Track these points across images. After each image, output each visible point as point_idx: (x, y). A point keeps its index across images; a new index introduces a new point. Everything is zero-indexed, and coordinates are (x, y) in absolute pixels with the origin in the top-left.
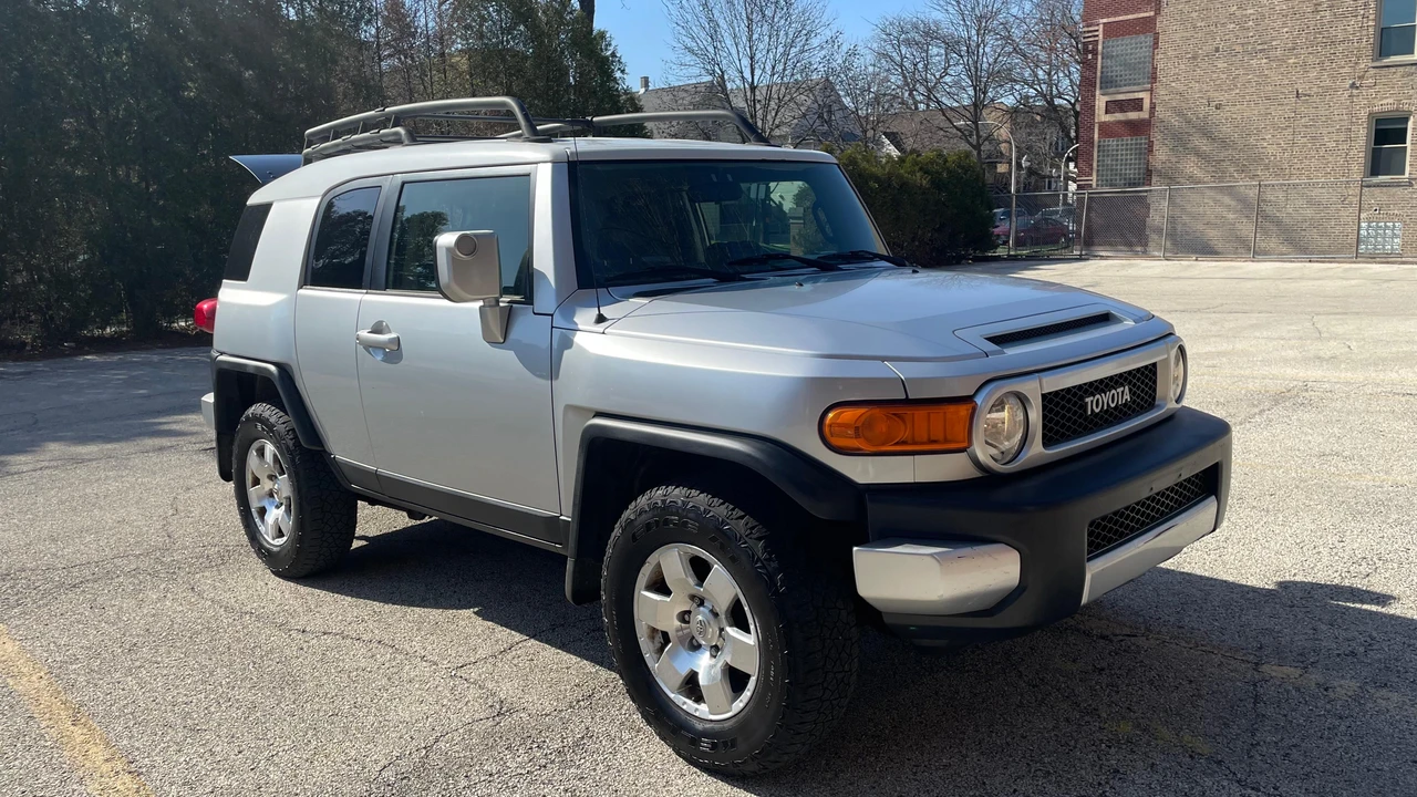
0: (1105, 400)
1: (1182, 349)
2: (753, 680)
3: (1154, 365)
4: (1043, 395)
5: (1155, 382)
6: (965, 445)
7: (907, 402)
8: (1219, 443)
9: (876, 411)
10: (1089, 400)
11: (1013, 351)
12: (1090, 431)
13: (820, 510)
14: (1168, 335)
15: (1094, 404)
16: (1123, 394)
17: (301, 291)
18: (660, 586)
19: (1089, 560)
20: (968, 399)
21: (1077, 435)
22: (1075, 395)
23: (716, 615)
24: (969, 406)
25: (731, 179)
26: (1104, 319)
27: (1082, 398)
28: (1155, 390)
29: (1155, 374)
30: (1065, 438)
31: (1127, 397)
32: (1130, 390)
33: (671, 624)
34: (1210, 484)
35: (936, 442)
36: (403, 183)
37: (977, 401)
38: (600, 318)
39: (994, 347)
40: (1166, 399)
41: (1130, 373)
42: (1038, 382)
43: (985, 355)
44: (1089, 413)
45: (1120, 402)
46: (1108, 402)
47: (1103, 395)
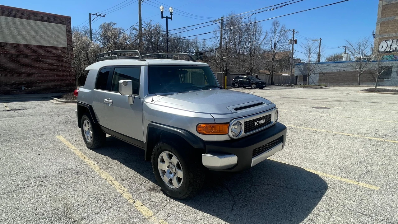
1: (277, 111)
2: (182, 180)
3: (271, 114)
4: (245, 122)
5: (271, 118)
6: (227, 133)
7: (215, 123)
8: (284, 131)
9: (208, 125)
10: (255, 122)
11: (239, 112)
12: (256, 129)
13: (195, 146)
14: (274, 107)
15: (256, 123)
16: (263, 121)
17: (94, 90)
18: (163, 161)
19: (253, 158)
20: (228, 123)
21: (252, 130)
22: (252, 121)
23: (174, 166)
24: (228, 125)
26: (261, 104)
27: (254, 122)
28: (271, 119)
29: (271, 116)
30: (250, 131)
31: (264, 121)
32: (265, 120)
33: (165, 169)
34: (281, 140)
35: (221, 132)
36: (115, 68)
37: (230, 123)
38: (153, 101)
39: (235, 111)
40: (273, 121)
41: (265, 116)
42: (243, 119)
43: (233, 113)
44: (255, 125)
45: (262, 123)
46: (260, 123)
47: (259, 121)
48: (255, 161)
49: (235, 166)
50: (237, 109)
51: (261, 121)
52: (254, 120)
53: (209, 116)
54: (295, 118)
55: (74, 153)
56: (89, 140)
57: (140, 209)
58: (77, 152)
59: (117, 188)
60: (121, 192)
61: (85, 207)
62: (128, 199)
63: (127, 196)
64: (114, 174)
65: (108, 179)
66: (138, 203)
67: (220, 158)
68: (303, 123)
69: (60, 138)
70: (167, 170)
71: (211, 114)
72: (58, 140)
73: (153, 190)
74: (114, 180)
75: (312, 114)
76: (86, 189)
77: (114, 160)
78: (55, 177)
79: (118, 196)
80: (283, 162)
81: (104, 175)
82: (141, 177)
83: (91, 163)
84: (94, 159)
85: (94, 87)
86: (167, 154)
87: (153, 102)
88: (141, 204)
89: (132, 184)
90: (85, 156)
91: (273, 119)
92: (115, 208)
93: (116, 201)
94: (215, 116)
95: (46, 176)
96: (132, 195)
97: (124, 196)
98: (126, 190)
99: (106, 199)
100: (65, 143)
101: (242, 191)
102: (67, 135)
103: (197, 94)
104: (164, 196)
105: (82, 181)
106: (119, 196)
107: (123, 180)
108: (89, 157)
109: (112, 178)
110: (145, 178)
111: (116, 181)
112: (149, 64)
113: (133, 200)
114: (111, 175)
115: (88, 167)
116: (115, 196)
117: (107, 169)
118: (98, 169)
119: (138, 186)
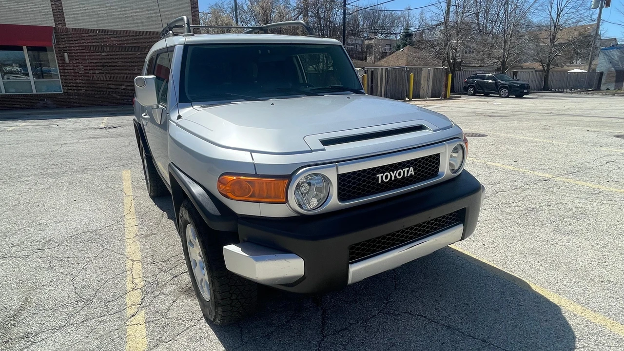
0: (393, 175)
1: (462, 147)
2: (209, 287)
3: (438, 155)
4: (338, 175)
5: (438, 164)
6: (284, 200)
7: (256, 175)
8: (469, 197)
9: (239, 179)
10: (379, 176)
12: (382, 191)
14: (457, 136)
15: (384, 177)
19: (352, 263)
20: (288, 176)
21: (370, 194)
22: (366, 173)
25: (269, 52)
26: (420, 128)
27: (373, 175)
28: (437, 168)
29: (438, 159)
30: (360, 196)
31: (412, 172)
32: (415, 169)
34: (460, 218)
35: (270, 197)
36: (158, 54)
37: (294, 177)
38: (179, 117)
39: (322, 147)
40: (444, 173)
41: (416, 160)
42: (335, 168)
43: (311, 151)
44: (380, 182)
45: (406, 176)
46: (395, 176)
47: (391, 173)
49: (300, 280)
51: (400, 172)
52: (373, 169)
54: (562, 157)
55: (122, 203)
57: (130, 333)
58: (127, 200)
59: (129, 278)
60: (129, 286)
61: (50, 311)
62: (129, 304)
63: (134, 297)
64: (148, 247)
65: (132, 257)
66: (141, 317)
67: (257, 260)
68: (576, 171)
69: (125, 175)
70: (200, 261)
71: (251, 151)
72: (121, 177)
73: (185, 291)
74: (139, 261)
75: (605, 151)
77: (171, 220)
78: (60, 243)
79: (118, 296)
80: (484, 261)
81: (133, 249)
83: (131, 223)
84: (141, 216)
86: (191, 230)
87: (178, 121)
88: (142, 321)
89: (163, 273)
90: (133, 209)
91: (445, 169)
92: (92, 322)
93: (107, 306)
94: (259, 159)
95: (47, 243)
96: (143, 297)
97: (128, 298)
98: (141, 284)
99: (94, 300)
100: (124, 184)
101: (350, 324)
102: (139, 169)
103: (273, 104)
104: (197, 308)
105: (91, 256)
106: (121, 297)
107: (154, 261)
108: (137, 212)
109: (138, 256)
111: (140, 264)
112: (187, 42)
113: (136, 310)
114: (142, 251)
115: (122, 229)
116: (113, 296)
117: (147, 236)
118: (132, 235)
119: (168, 279)
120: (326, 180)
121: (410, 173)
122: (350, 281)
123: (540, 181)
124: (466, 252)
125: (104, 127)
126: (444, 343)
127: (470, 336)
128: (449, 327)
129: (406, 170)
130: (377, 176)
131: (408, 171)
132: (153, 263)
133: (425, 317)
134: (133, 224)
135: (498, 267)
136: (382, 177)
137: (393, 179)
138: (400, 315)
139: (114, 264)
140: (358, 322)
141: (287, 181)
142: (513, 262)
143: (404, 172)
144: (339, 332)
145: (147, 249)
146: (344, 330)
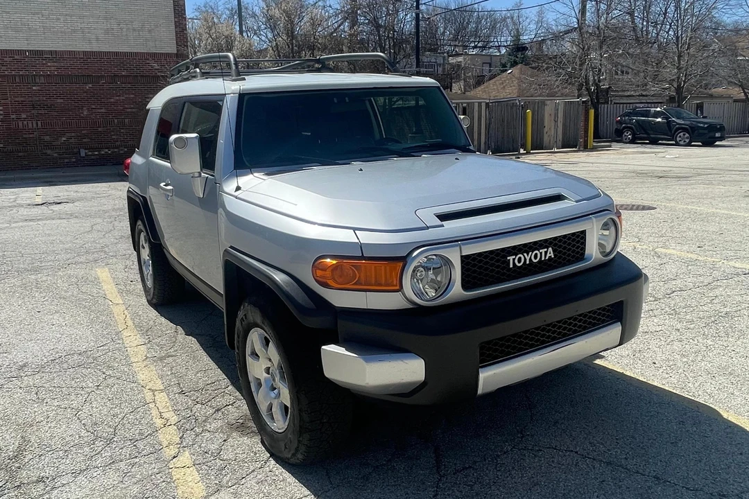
0: (528, 257)
1: (615, 222)
2: (289, 412)
3: (584, 232)
4: (462, 256)
5: (584, 243)
6: (398, 288)
7: (362, 258)
8: (622, 288)
9: (342, 263)
10: (511, 258)
11: (450, 224)
12: (512, 279)
13: (308, 322)
14: (607, 209)
15: (516, 260)
17: (151, 158)
18: (255, 354)
19: (483, 366)
20: (402, 259)
21: (500, 281)
22: (496, 255)
23: (276, 371)
25: (347, 101)
26: (558, 198)
27: (504, 257)
28: (583, 250)
29: (584, 238)
30: (486, 284)
31: (552, 255)
32: (555, 250)
33: (262, 375)
34: (616, 314)
35: (380, 285)
36: (185, 103)
37: (409, 260)
38: (238, 188)
39: (438, 222)
40: (592, 255)
41: (555, 238)
42: (458, 248)
43: (428, 228)
44: (511, 266)
45: (543, 259)
46: (530, 259)
47: (525, 254)
48: (491, 377)
49: (420, 387)
50: (444, 217)
51: (536, 255)
52: (503, 250)
53: (347, 236)
55: (111, 315)
56: (150, 283)
57: (178, 476)
58: (118, 311)
59: (154, 412)
60: (159, 422)
61: (61, 452)
62: (165, 443)
63: (169, 436)
64: (169, 373)
65: (150, 385)
66: (186, 458)
67: (367, 361)
69: (103, 274)
70: (266, 380)
71: (355, 229)
72: (97, 278)
73: (240, 428)
74: (162, 391)
76: (86, 408)
77: (190, 337)
78: (41, 369)
79: (146, 434)
80: (655, 384)
81: (147, 375)
82: (230, 387)
83: (132, 340)
84: (146, 331)
85: (151, 152)
86: (260, 335)
87: (236, 194)
88: (189, 462)
89: (199, 406)
90: (130, 323)
91: (593, 251)
92: (122, 465)
93: (135, 446)
94: (366, 238)
95: (22, 368)
96: (181, 435)
97: (161, 437)
98: (174, 419)
99: (115, 439)
100: (105, 287)
101: (475, 462)
102: (120, 266)
103: (361, 170)
104: (260, 447)
105: (90, 385)
106: (150, 435)
107: (182, 391)
108: (138, 327)
109: (159, 385)
110: (238, 393)
111: (164, 394)
112: (243, 90)
113: (177, 450)
114: (161, 377)
115: (123, 350)
116: (139, 433)
117: (161, 359)
118: (140, 358)
119: (208, 413)
120: (448, 262)
121: (548, 255)
122: (480, 391)
123: (738, 274)
124: (628, 373)
125: (40, 203)
126: (603, 481)
127: (638, 472)
128: (609, 463)
129: (543, 251)
130: (508, 258)
131: (546, 253)
132: (182, 393)
133: (576, 452)
134: (136, 343)
135: (674, 391)
136: (514, 259)
137: (528, 262)
138: (541, 450)
139: (128, 395)
140: (485, 460)
141: (401, 264)
142: (697, 385)
143: (541, 253)
144: (461, 471)
145: (168, 375)
146: (467, 468)
